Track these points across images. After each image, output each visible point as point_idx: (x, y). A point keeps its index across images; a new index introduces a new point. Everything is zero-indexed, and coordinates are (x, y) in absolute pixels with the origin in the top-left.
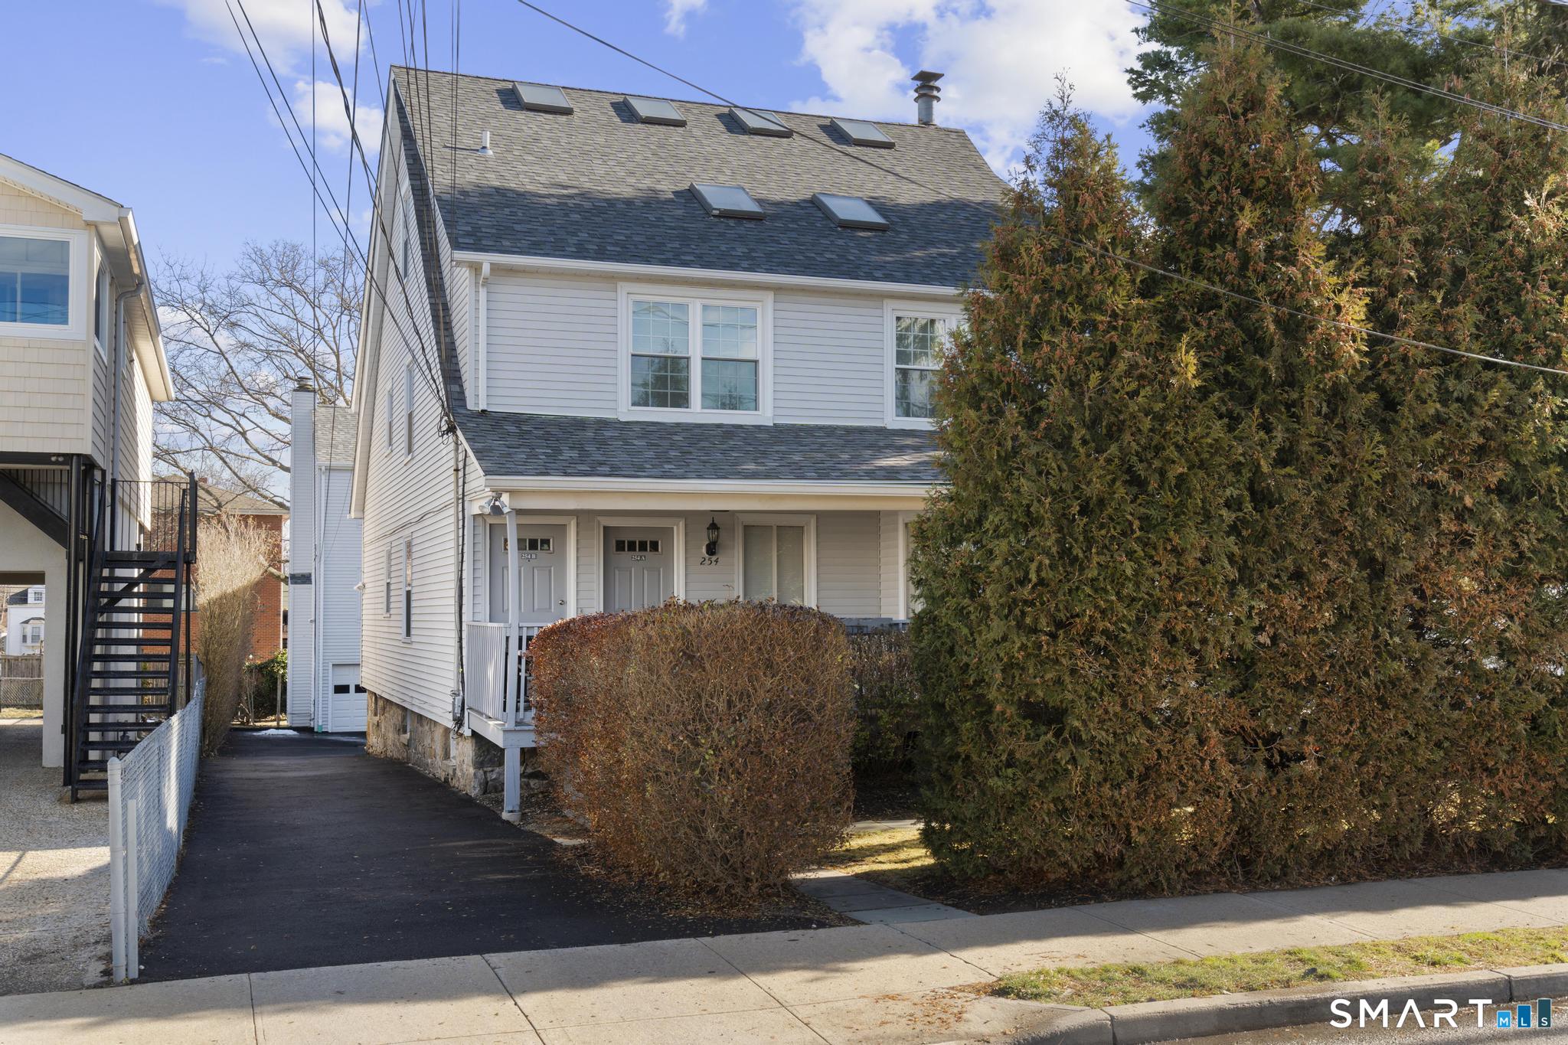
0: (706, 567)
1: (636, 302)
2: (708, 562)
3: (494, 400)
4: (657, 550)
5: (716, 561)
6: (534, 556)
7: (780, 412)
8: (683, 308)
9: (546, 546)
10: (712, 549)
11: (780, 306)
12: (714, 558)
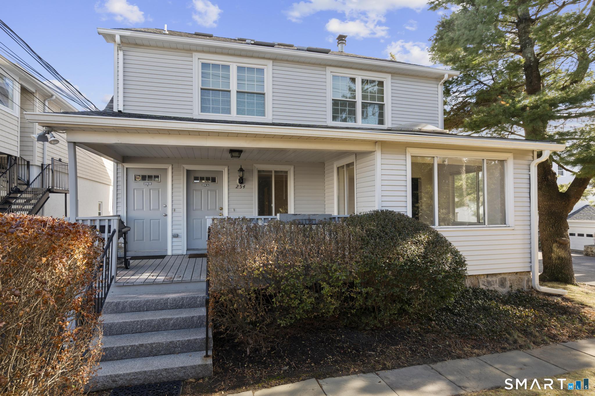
0: (239, 190)
1: (203, 64)
2: (239, 187)
3: (126, 107)
4: (215, 181)
5: (244, 187)
6: (150, 184)
7: (275, 117)
8: (227, 68)
9: (157, 179)
10: (241, 181)
11: (275, 68)
12: (243, 185)
